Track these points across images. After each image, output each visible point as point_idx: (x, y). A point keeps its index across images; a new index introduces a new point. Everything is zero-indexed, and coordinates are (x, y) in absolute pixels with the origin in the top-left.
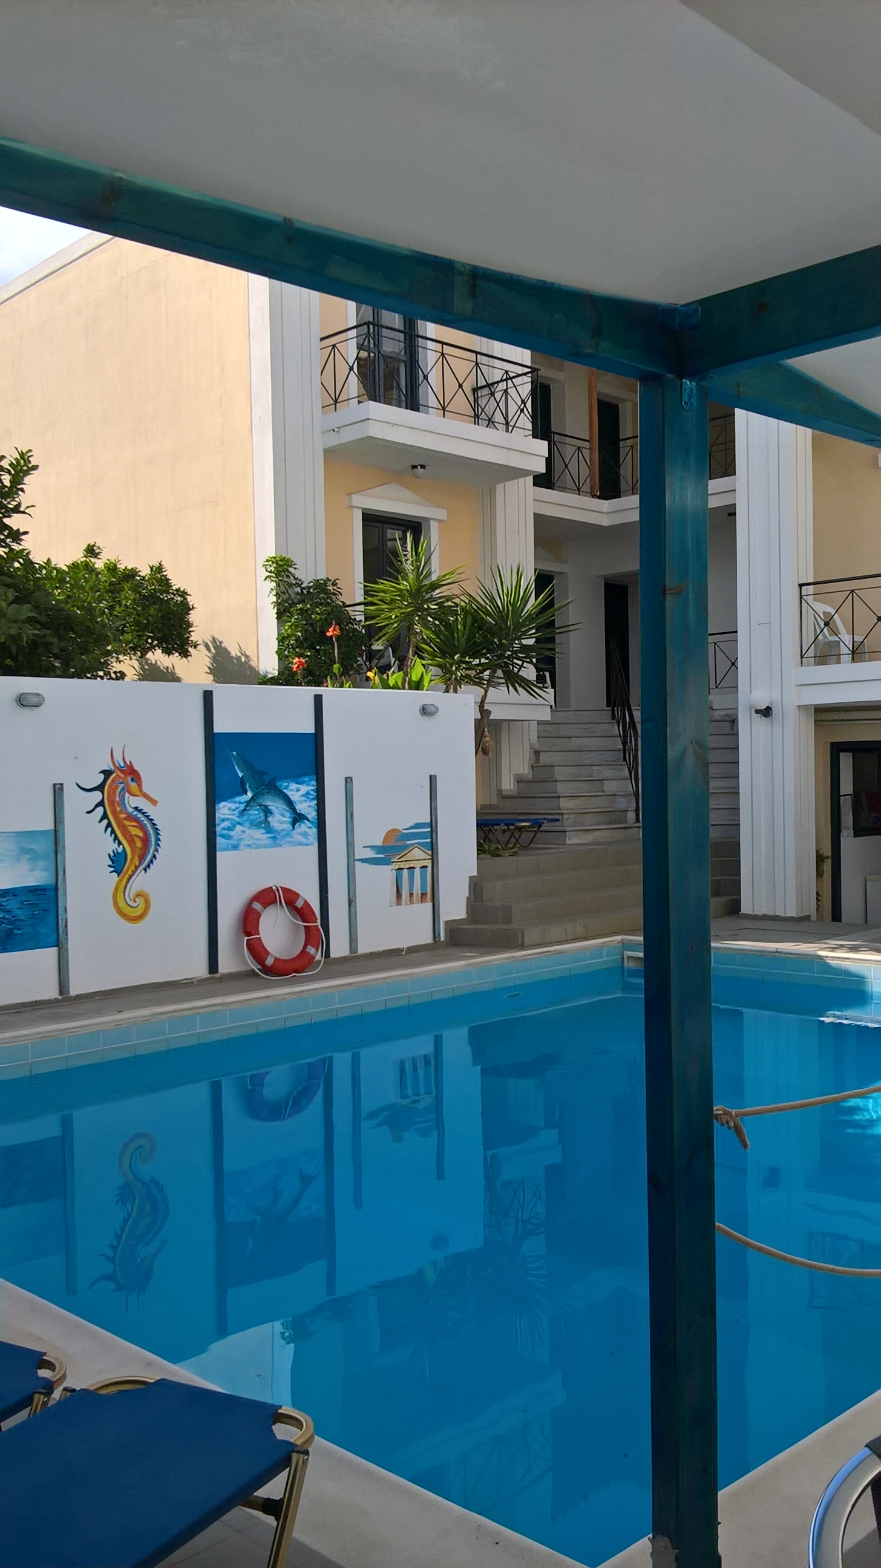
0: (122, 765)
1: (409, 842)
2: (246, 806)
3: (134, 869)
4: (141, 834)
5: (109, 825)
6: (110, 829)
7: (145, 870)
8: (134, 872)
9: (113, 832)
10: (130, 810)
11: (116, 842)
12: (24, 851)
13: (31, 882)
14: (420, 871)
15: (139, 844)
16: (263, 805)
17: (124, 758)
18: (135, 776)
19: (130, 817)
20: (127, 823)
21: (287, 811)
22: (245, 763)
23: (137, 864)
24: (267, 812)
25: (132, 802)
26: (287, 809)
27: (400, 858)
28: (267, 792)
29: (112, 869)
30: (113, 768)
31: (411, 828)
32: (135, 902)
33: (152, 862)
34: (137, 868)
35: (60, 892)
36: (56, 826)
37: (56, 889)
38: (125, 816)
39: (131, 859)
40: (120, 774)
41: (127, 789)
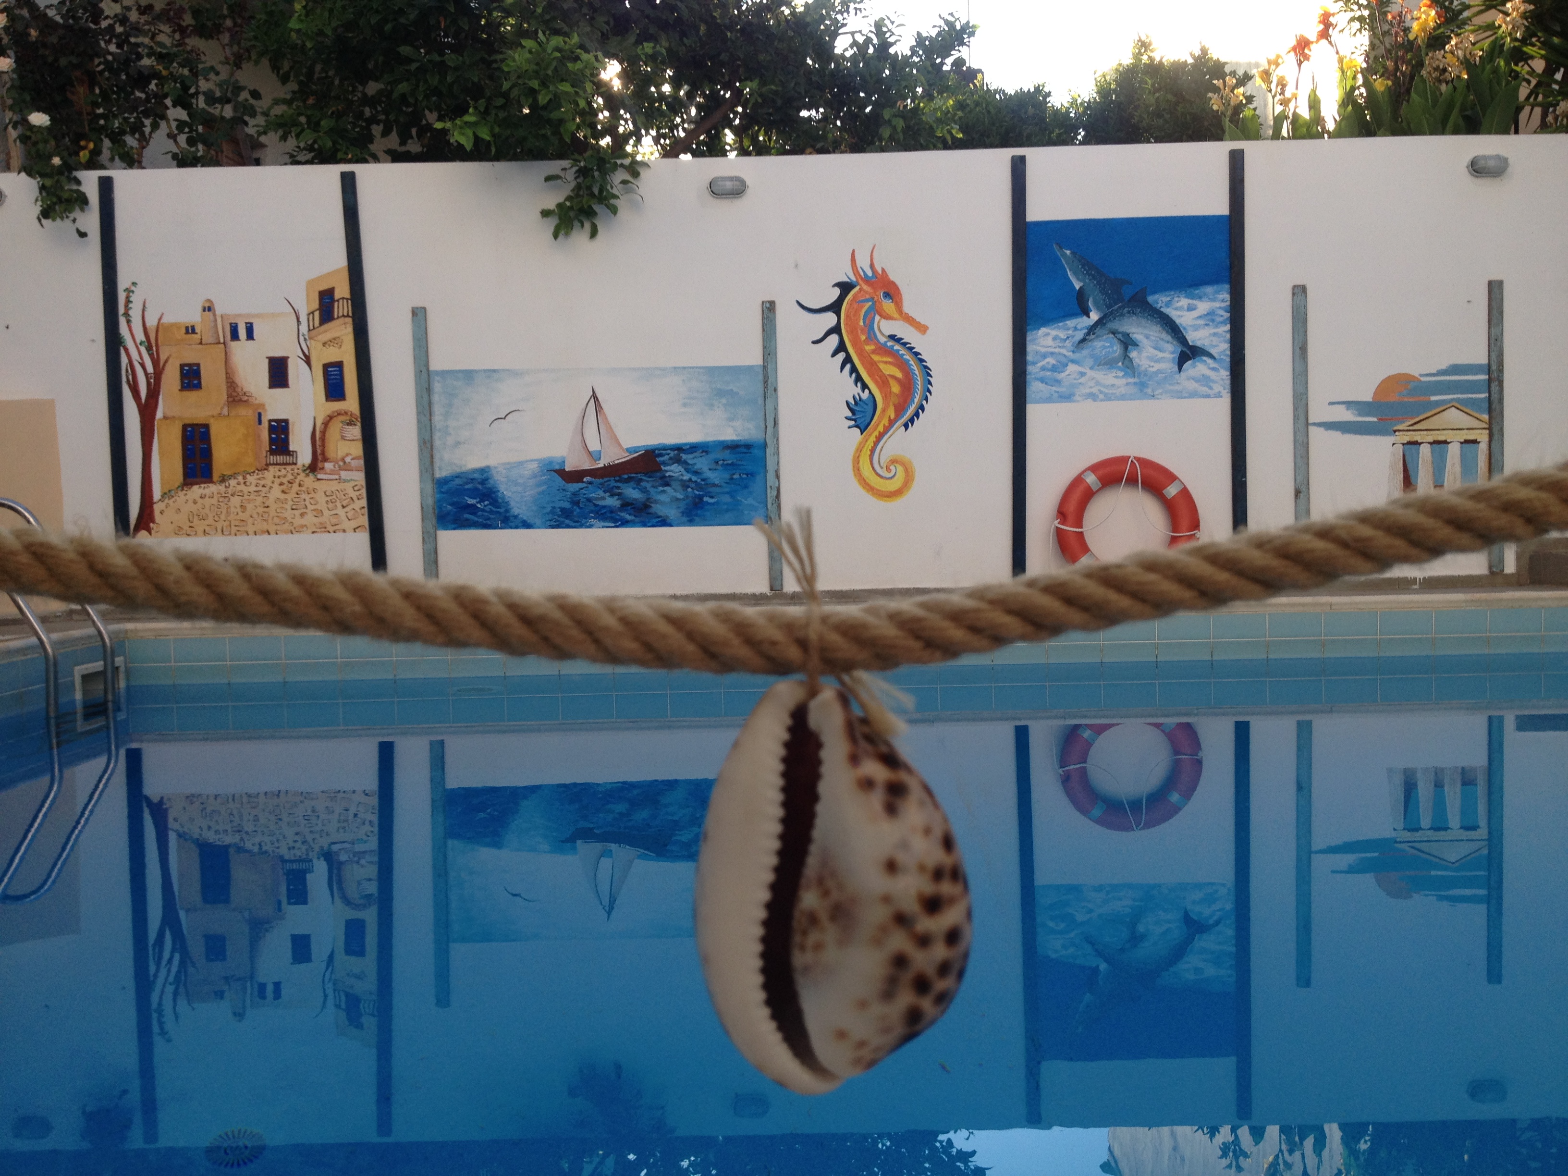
0: (870, 273)
1: (1433, 398)
2: (1088, 334)
3: (887, 424)
4: (899, 375)
5: (848, 360)
6: (848, 367)
7: (906, 426)
8: (887, 430)
10: (882, 340)
11: (859, 384)
12: (721, 393)
13: (729, 435)
14: (1461, 447)
15: (896, 388)
16: (1119, 333)
17: (872, 266)
18: (892, 292)
19: (882, 350)
20: (876, 358)
21: (1168, 342)
22: (1087, 266)
23: (892, 417)
24: (1128, 343)
25: (886, 327)
26: (1169, 338)
27: (1412, 425)
28: (1129, 312)
29: (853, 423)
30: (854, 279)
31: (1440, 373)
32: (888, 470)
33: (917, 415)
34: (892, 423)
35: (770, 451)
36: (765, 359)
37: (765, 446)
38: (873, 347)
39: (884, 410)
40: (865, 287)
41: (876, 309)
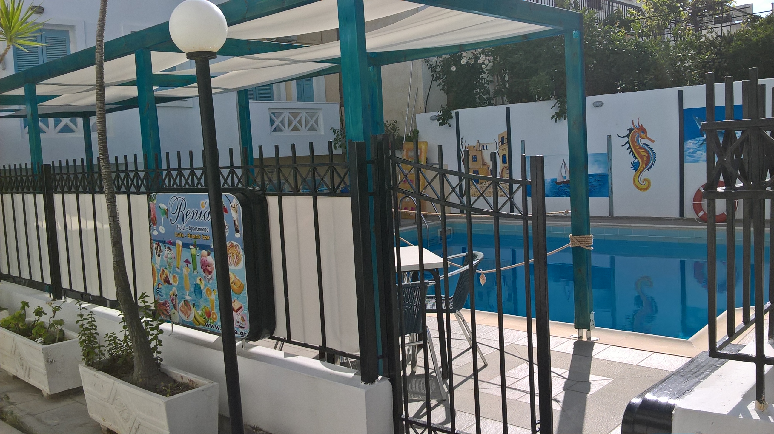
5: (632, 151)
7: (648, 170)
9: (633, 153)
11: (635, 158)
12: (596, 161)
13: (599, 172)
17: (638, 124)
30: (633, 128)
32: (644, 183)
35: (609, 177)
36: (608, 151)
37: (608, 175)
38: (639, 147)
39: (642, 165)
40: (637, 130)
41: (640, 136)
